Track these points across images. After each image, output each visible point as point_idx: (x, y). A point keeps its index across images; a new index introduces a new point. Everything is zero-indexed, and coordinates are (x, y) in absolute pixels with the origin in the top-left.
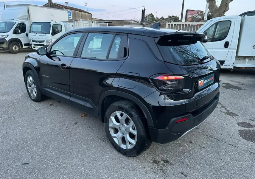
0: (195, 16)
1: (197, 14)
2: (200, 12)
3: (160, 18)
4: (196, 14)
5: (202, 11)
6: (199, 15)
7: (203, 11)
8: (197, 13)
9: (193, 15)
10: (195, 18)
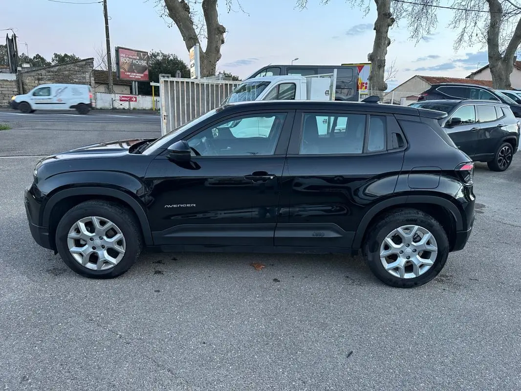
0: (135, 61)
1: (138, 58)
2: (141, 54)
3: (32, 58)
4: (135, 57)
5: (145, 52)
6: (141, 59)
7: (147, 53)
8: (138, 56)
9: (131, 58)
10: (135, 65)
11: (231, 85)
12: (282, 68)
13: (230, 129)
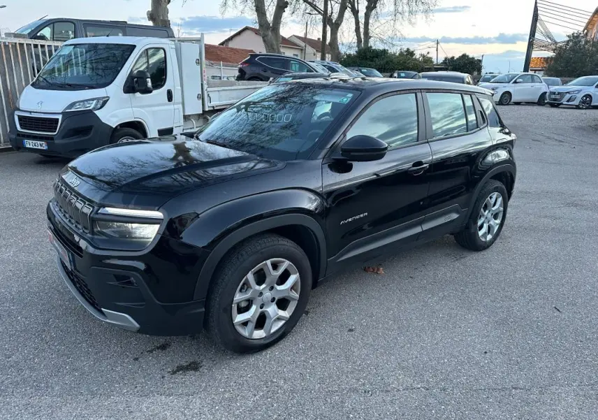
11: (29, 45)
12: (76, 23)
13: (96, 112)
